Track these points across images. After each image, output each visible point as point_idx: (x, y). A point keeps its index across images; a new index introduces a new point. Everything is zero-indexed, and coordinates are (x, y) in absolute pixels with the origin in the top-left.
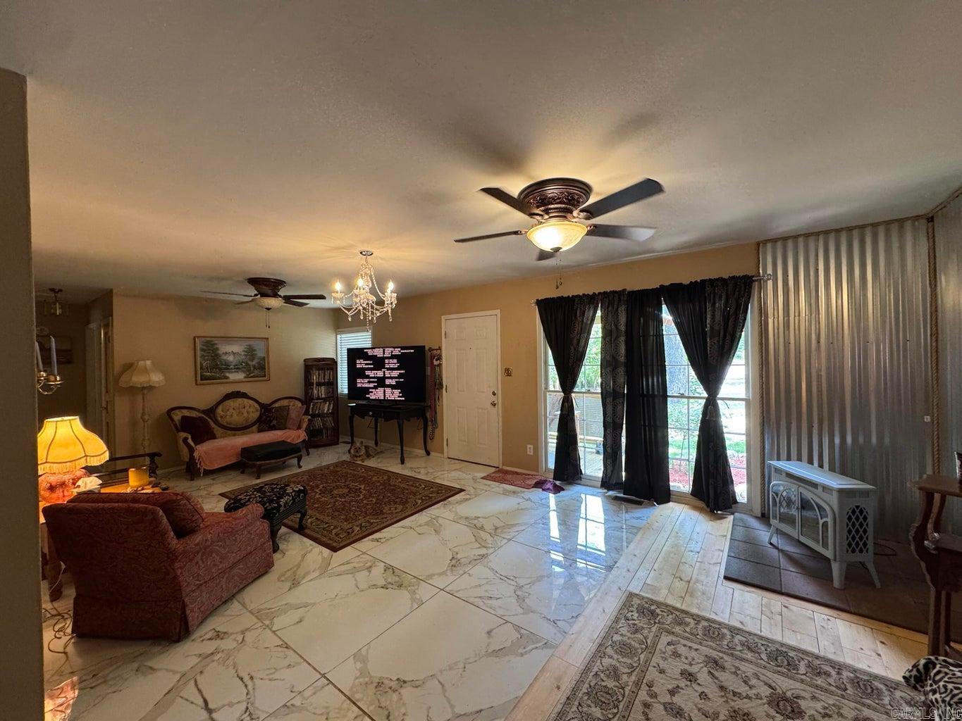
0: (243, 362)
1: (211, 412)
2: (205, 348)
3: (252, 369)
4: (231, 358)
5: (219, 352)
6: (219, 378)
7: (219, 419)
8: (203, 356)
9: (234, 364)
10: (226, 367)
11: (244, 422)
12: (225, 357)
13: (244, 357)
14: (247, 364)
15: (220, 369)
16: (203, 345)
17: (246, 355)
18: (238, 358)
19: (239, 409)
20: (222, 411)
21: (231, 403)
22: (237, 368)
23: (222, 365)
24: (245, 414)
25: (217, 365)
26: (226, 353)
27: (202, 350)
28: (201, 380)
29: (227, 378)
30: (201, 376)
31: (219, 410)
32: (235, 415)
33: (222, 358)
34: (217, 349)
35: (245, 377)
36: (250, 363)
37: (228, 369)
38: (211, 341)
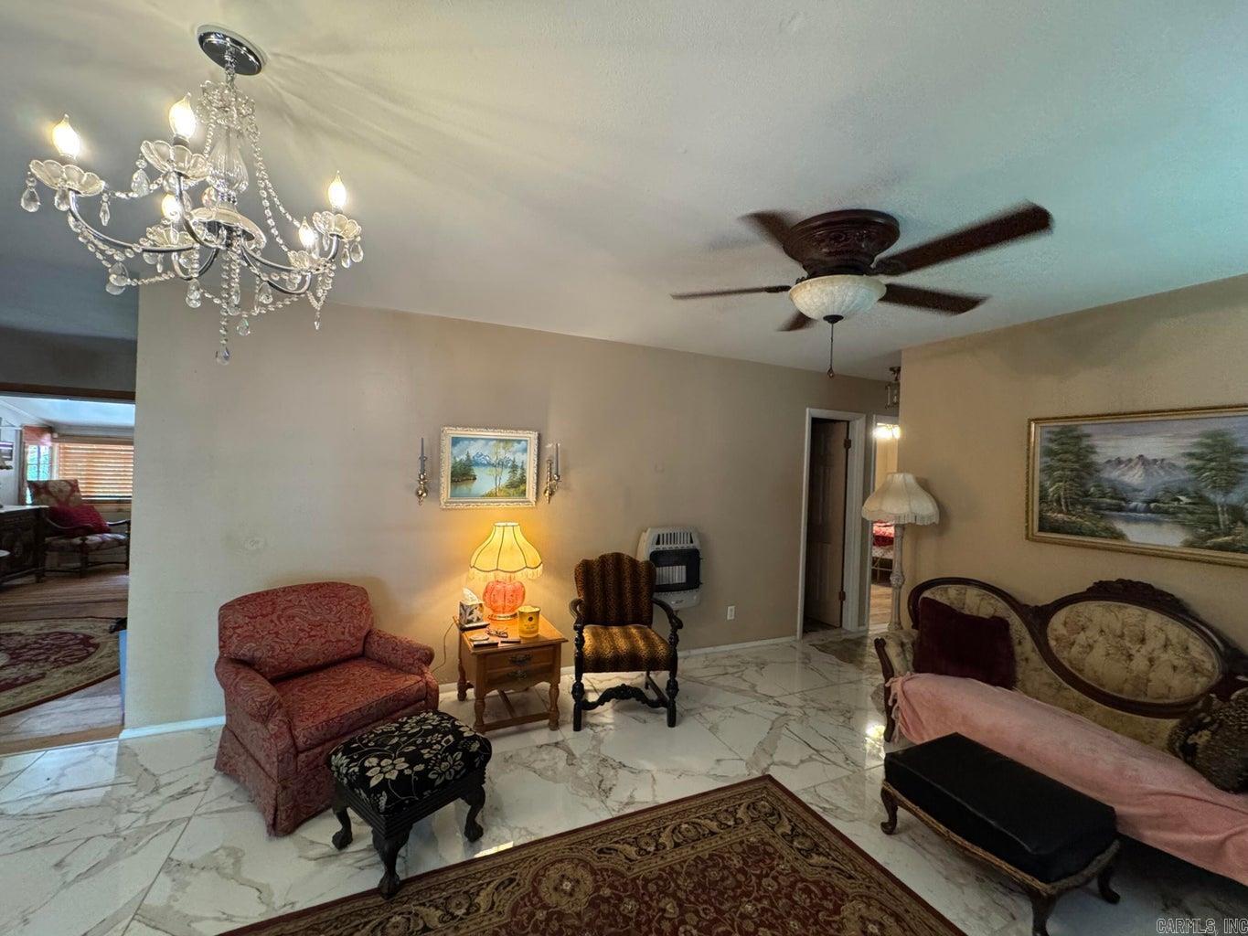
0: (1181, 492)
1: (1039, 617)
2: (1054, 447)
3: (1224, 518)
4: (1134, 477)
5: (1094, 458)
6: (1093, 534)
7: (1052, 643)
8: (1048, 470)
9: (1143, 495)
10: (1119, 502)
11: (1128, 687)
12: (1114, 474)
13: (1188, 475)
14: (1200, 500)
15: (1097, 508)
16: (1051, 441)
17: (1198, 470)
18: (1161, 478)
19: (1122, 636)
20: (1065, 624)
21: (1097, 612)
22: (1158, 509)
23: (1104, 496)
24: (1139, 663)
25: (1086, 494)
26: (1119, 462)
27: (1048, 453)
28: (1041, 529)
29: (1120, 536)
30: (1041, 518)
31: (1057, 622)
32: (1099, 651)
33: (1105, 475)
34: (1091, 450)
35: (1190, 545)
36: (1218, 498)
37: (1120, 509)
38: (1071, 429)
